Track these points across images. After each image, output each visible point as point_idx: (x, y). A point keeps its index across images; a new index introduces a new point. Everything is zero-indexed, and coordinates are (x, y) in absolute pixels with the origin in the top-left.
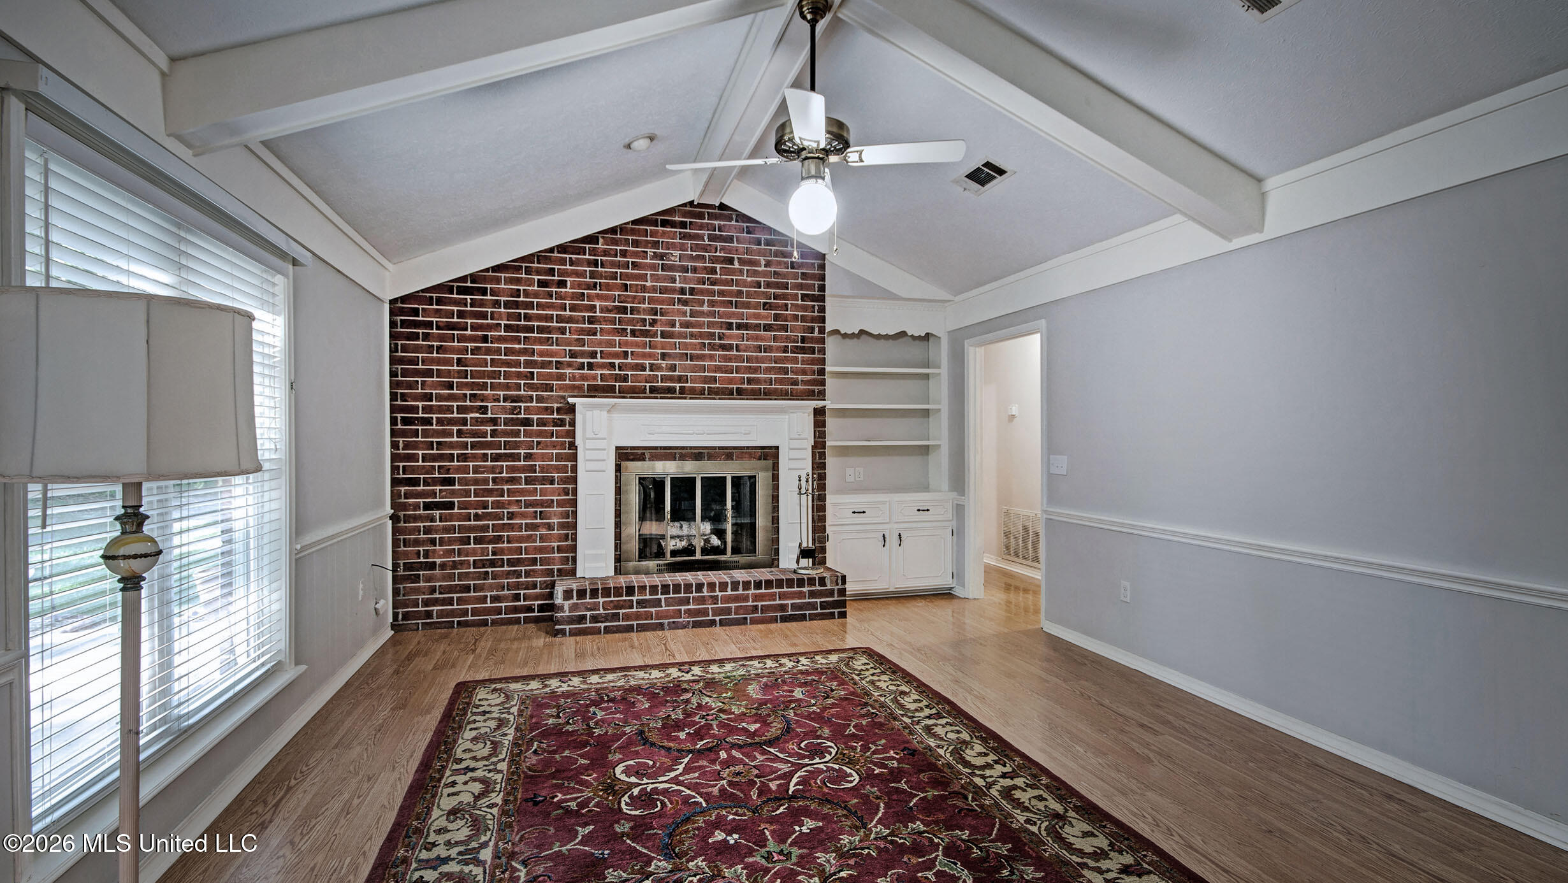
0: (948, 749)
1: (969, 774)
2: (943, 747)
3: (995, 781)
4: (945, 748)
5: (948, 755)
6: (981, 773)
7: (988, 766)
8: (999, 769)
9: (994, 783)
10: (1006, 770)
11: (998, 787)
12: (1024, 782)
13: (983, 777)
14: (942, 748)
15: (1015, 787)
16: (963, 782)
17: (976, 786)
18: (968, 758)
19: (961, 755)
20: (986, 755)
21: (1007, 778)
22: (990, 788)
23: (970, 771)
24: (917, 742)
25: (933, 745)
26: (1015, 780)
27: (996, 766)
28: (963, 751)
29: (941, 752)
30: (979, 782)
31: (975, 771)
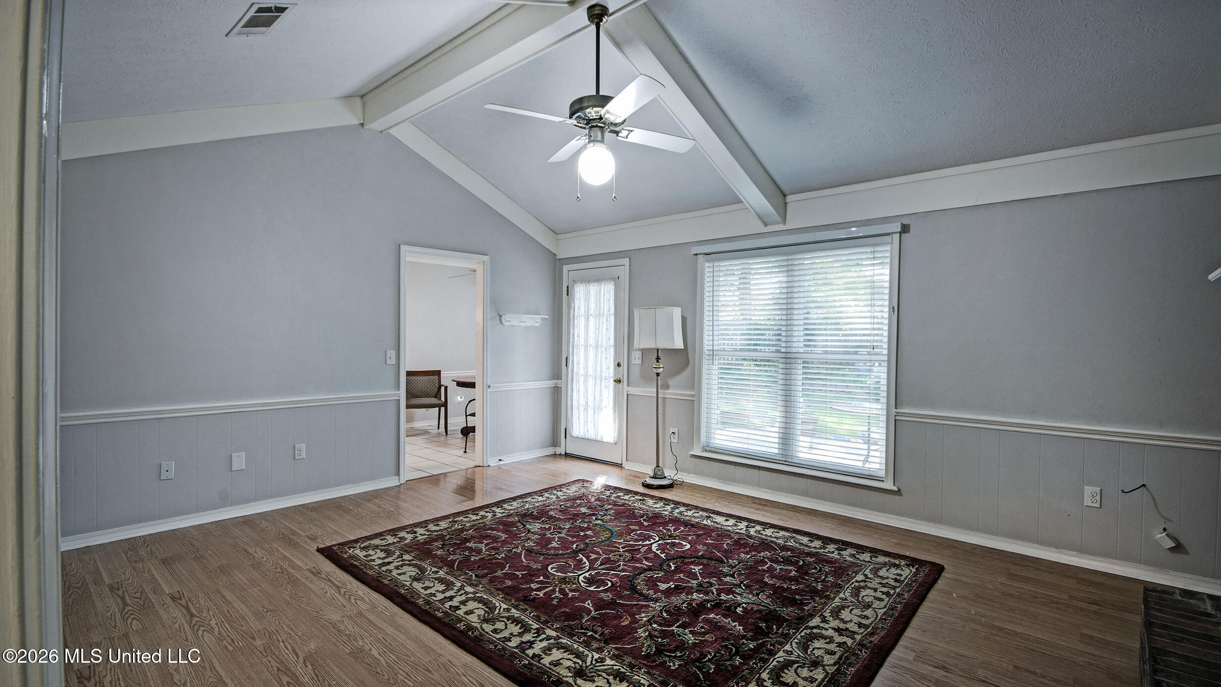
0: (499, 610)
1: (477, 593)
2: (504, 611)
3: (457, 593)
4: (502, 610)
5: (497, 604)
6: (469, 596)
7: (463, 603)
8: (455, 603)
9: (459, 591)
10: (450, 603)
11: (456, 588)
12: (436, 597)
13: (466, 593)
14: (504, 609)
15: (443, 592)
16: (480, 586)
17: (471, 585)
18: (480, 605)
19: (487, 607)
20: (466, 613)
21: (449, 597)
22: (461, 586)
23: (477, 595)
24: (528, 610)
25: (513, 610)
26: (443, 597)
27: (458, 604)
28: (486, 611)
29: (504, 606)
30: (469, 589)
31: (473, 596)
